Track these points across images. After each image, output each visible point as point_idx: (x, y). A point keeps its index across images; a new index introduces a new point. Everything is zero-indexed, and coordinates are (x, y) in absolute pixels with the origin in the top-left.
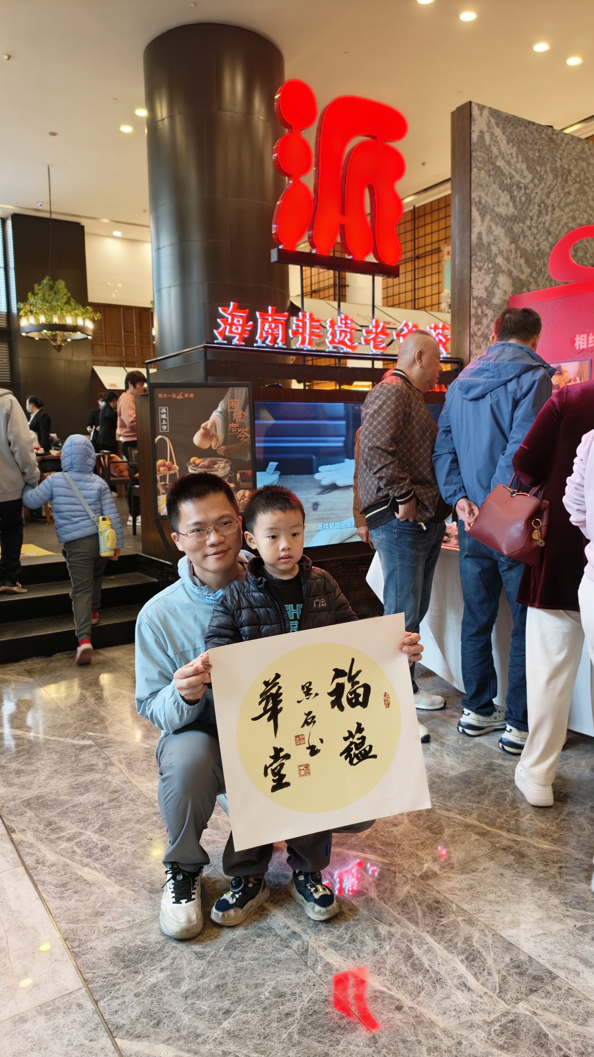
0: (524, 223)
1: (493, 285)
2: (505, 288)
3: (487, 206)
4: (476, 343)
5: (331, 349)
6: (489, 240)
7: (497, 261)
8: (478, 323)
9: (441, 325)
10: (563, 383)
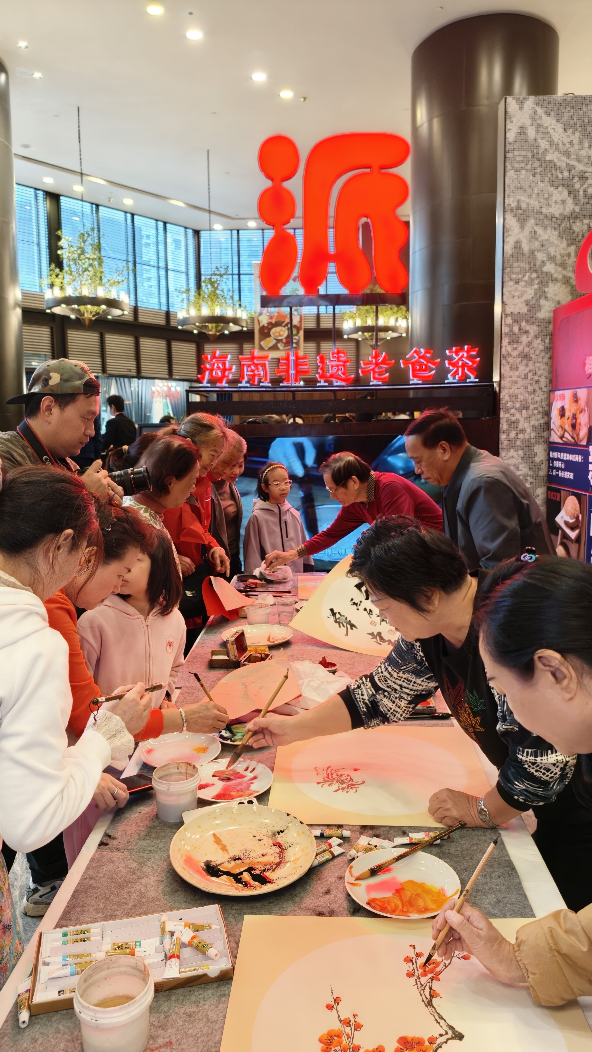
1: (538, 297)
2: (557, 298)
3: (530, 209)
4: (510, 364)
5: (322, 383)
6: (533, 247)
7: (545, 269)
8: (513, 342)
9: (466, 347)
10: (578, 412)
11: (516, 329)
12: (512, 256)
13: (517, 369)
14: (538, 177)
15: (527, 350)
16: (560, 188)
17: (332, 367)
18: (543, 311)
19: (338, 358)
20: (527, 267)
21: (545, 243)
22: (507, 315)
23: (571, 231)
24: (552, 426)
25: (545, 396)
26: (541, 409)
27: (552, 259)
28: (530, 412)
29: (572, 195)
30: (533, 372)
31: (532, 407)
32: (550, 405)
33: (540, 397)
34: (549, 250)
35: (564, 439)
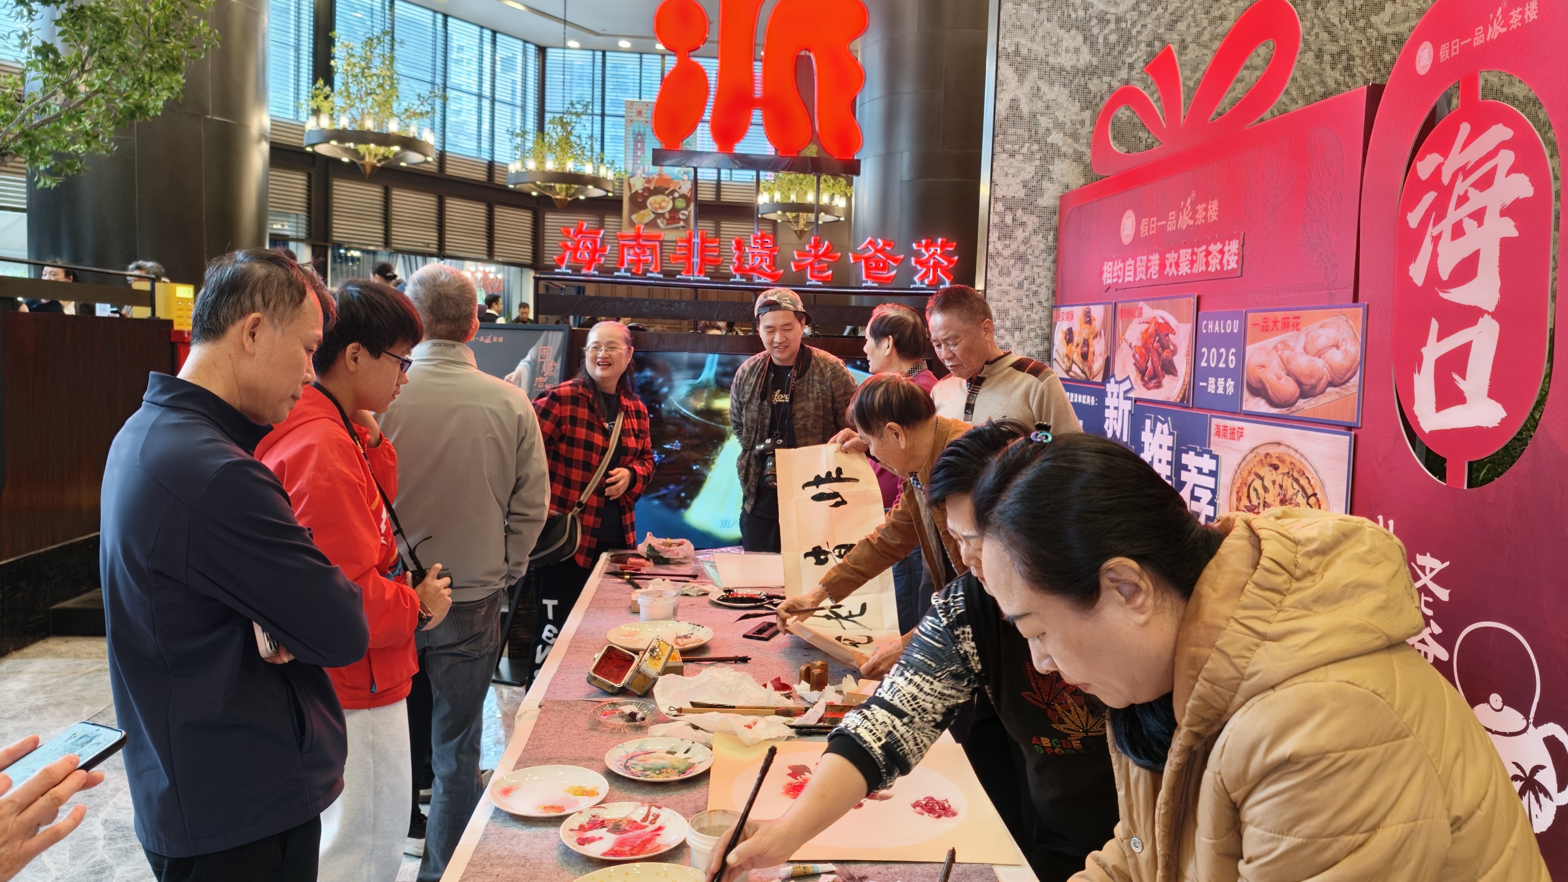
0: (1112, 74)
1: (1040, 177)
2: (1065, 180)
3: (1033, 57)
4: (1000, 267)
5: (738, 279)
6: (1035, 108)
7: (1050, 140)
8: (1005, 236)
9: (939, 240)
10: (1091, 337)
11: (1009, 219)
12: (1007, 118)
13: (1009, 274)
14: (1044, 14)
15: (1022, 248)
16: (1073, 32)
17: (753, 256)
18: (1046, 196)
19: (762, 245)
20: (1026, 135)
21: (1051, 104)
22: (996, 199)
23: (1086, 91)
24: (1055, 355)
25: (1046, 313)
26: (1040, 332)
27: (1059, 126)
28: (1025, 335)
29: (1088, 43)
30: (1030, 280)
31: (1027, 328)
32: (1052, 326)
33: (1039, 314)
34: (1056, 114)
35: (1071, 373)
